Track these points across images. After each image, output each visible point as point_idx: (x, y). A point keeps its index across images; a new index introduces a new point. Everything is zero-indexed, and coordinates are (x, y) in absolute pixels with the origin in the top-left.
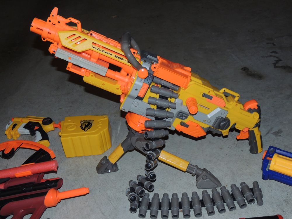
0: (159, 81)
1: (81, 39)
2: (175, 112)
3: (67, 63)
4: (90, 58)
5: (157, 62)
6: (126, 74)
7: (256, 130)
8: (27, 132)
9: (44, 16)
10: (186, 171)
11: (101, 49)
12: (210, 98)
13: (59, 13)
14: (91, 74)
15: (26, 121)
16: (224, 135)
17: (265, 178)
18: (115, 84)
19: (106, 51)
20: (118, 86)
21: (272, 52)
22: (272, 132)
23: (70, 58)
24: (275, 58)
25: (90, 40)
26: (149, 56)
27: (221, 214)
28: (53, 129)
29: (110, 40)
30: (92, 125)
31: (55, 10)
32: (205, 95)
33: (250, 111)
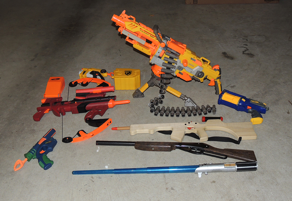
0: (170, 50)
1: (135, 26)
2: (177, 66)
3: (127, 36)
4: (138, 36)
5: (170, 40)
6: (154, 45)
7: (218, 81)
8: (92, 76)
9: (119, 14)
10: (180, 98)
11: (144, 32)
12: (194, 60)
13: (126, 13)
14: (137, 44)
15: (90, 71)
16: (201, 82)
17: (219, 103)
18: (148, 49)
19: (146, 33)
20: (149, 50)
21: (244, 45)
22: (230, 86)
23: (129, 35)
24: (245, 48)
25: (139, 27)
26: (166, 37)
27: (194, 117)
28: (107, 76)
29: (148, 28)
30: (131, 73)
31: (124, 12)
32: (191, 59)
33: (215, 70)
